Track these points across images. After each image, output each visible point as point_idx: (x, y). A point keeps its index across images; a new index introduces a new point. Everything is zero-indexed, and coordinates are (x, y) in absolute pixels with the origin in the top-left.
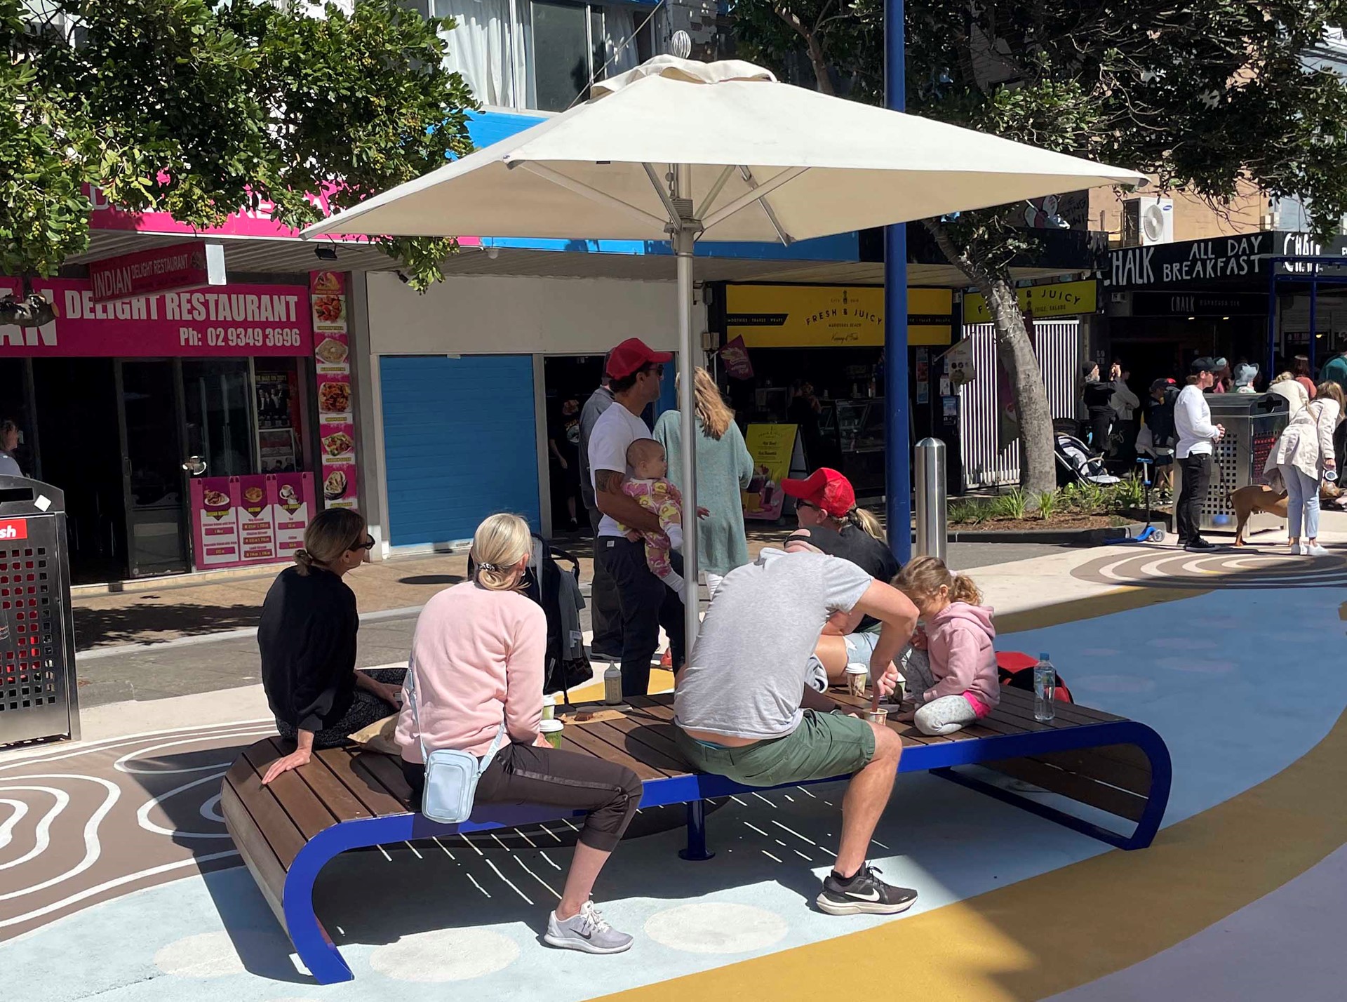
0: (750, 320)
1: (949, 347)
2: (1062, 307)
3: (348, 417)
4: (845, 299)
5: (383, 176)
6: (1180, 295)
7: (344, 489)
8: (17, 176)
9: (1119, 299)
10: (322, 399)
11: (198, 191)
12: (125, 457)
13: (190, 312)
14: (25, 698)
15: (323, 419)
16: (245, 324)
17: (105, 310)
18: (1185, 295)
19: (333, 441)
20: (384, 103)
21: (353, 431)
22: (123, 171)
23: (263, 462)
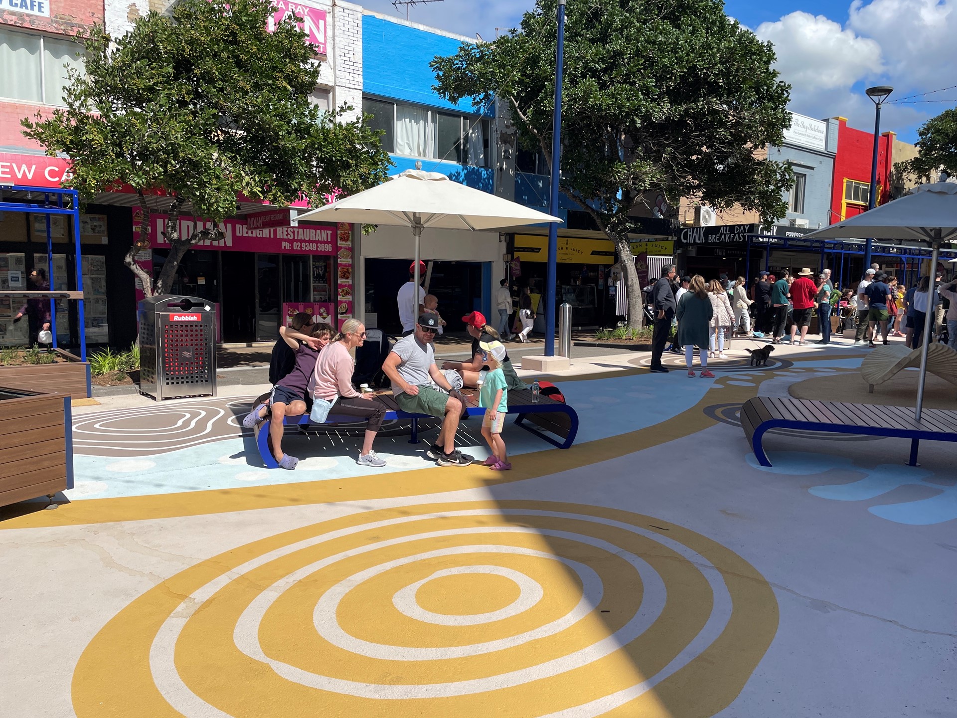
0: (525, 250)
1: (612, 265)
2: (659, 251)
3: (350, 281)
4: (567, 243)
5: (352, 190)
6: (719, 248)
7: (346, 311)
8: (209, 186)
9: (690, 249)
10: (339, 273)
11: (279, 193)
12: (257, 293)
13: (287, 235)
14: (197, 379)
15: (339, 281)
16: (309, 241)
17: (252, 233)
18: (721, 248)
19: (343, 291)
20: (354, 162)
21: (352, 287)
22: (251, 185)
23: (314, 298)
